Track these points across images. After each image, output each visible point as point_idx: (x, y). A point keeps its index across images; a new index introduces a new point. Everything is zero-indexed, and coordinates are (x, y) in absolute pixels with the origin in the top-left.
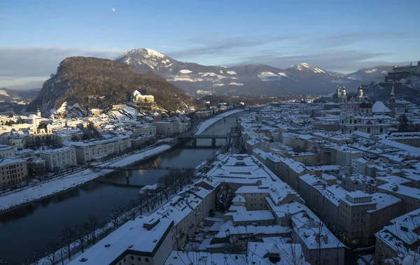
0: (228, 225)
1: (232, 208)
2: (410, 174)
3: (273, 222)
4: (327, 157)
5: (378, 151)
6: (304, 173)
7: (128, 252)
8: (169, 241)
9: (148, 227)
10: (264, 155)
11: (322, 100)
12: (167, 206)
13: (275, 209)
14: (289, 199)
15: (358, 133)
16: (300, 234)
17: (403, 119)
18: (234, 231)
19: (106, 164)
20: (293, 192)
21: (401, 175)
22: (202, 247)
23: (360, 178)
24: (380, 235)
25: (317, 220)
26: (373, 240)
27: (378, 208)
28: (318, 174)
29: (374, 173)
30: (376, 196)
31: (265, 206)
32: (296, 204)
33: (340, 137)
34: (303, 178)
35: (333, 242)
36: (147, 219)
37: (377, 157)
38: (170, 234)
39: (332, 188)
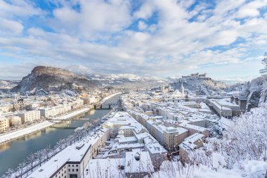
0: (116, 144)
1: (118, 136)
2: (191, 119)
3: (136, 142)
4: (158, 112)
5: (178, 110)
6: (148, 119)
7: (67, 163)
8: (89, 154)
9: (78, 148)
10: (132, 112)
11: (155, 89)
12: (88, 137)
13: (137, 136)
14: (143, 131)
15: (169, 102)
16: (148, 147)
17: (187, 97)
18: (119, 147)
19: (57, 118)
20: (144, 128)
21: (187, 119)
22: (104, 156)
23: (171, 121)
24: (181, 145)
25: (155, 140)
26: (178, 148)
27: (180, 134)
28: (154, 120)
29: (176, 119)
30: (178, 128)
31: (132, 135)
32: (146, 133)
33: (162, 104)
34: (148, 121)
35: (162, 150)
36: (78, 144)
37: (178, 112)
38: (89, 151)
39: (160, 126)
